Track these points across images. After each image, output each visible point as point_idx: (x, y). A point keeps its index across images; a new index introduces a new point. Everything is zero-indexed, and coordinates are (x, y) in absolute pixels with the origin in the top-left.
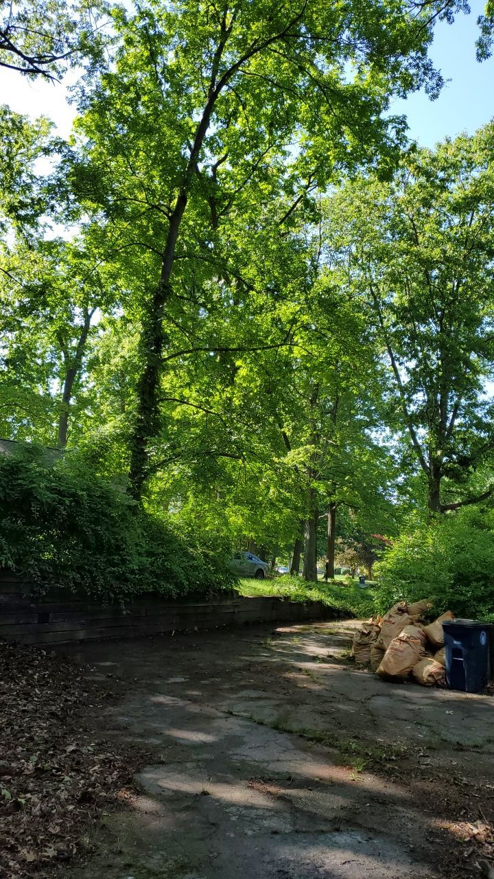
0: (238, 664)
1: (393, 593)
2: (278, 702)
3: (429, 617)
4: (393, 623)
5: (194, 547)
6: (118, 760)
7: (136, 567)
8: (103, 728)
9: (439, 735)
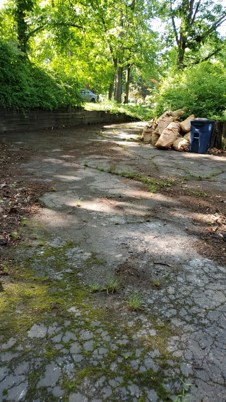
0: (87, 143)
1: (164, 106)
2: (109, 160)
3: (182, 118)
4: (165, 121)
5: (59, 83)
6: (29, 191)
7: (29, 93)
8: (20, 174)
9: (189, 173)
